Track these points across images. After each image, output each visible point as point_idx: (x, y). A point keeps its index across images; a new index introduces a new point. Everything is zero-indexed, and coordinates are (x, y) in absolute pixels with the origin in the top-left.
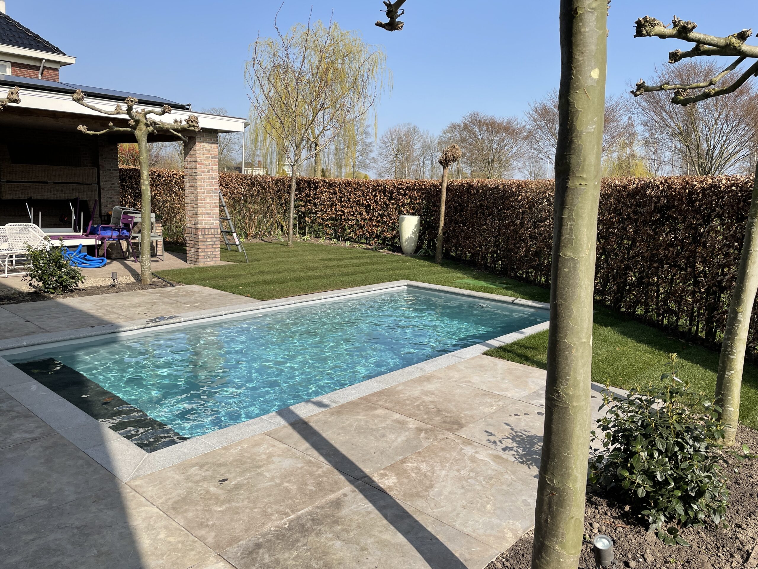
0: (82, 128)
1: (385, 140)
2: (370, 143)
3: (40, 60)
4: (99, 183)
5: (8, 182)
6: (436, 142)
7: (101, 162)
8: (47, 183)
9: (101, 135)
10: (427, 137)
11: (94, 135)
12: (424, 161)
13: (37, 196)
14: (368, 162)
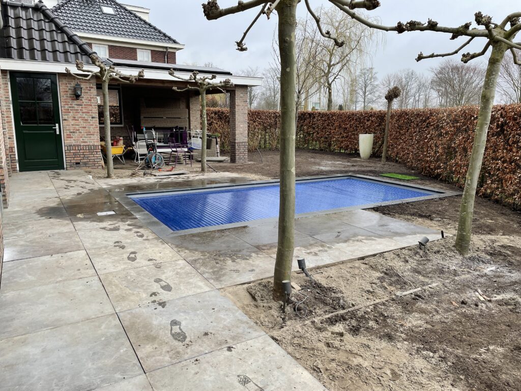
0: (175, 88)
1: (384, 82)
2: (377, 85)
3: (166, 48)
4: (189, 118)
5: (144, 118)
6: (430, 81)
7: (191, 106)
8: (163, 118)
9: (184, 91)
10: (422, 78)
11: (180, 92)
12: (419, 96)
13: (158, 125)
14: (374, 99)
